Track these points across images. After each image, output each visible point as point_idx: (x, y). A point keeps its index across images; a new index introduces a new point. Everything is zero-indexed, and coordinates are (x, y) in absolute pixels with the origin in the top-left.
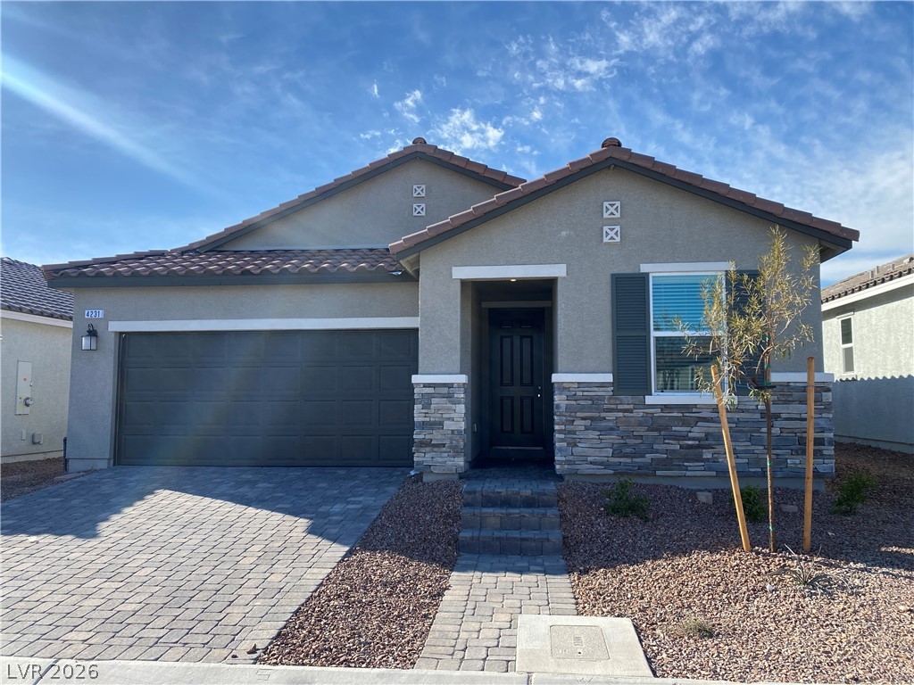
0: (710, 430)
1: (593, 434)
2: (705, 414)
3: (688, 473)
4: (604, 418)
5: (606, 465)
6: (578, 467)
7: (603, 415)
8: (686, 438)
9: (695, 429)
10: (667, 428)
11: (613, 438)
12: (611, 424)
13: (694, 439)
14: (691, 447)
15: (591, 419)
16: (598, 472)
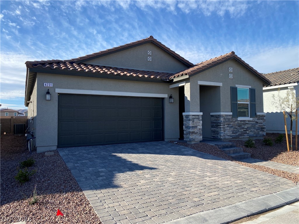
0: (248, 126)
1: (228, 128)
2: (247, 122)
3: (245, 137)
4: (230, 124)
5: (231, 136)
6: (226, 137)
7: (230, 123)
8: (244, 128)
9: (246, 126)
10: (241, 126)
11: (232, 129)
12: (232, 125)
13: (245, 128)
14: (245, 130)
15: (228, 124)
16: (229, 138)
